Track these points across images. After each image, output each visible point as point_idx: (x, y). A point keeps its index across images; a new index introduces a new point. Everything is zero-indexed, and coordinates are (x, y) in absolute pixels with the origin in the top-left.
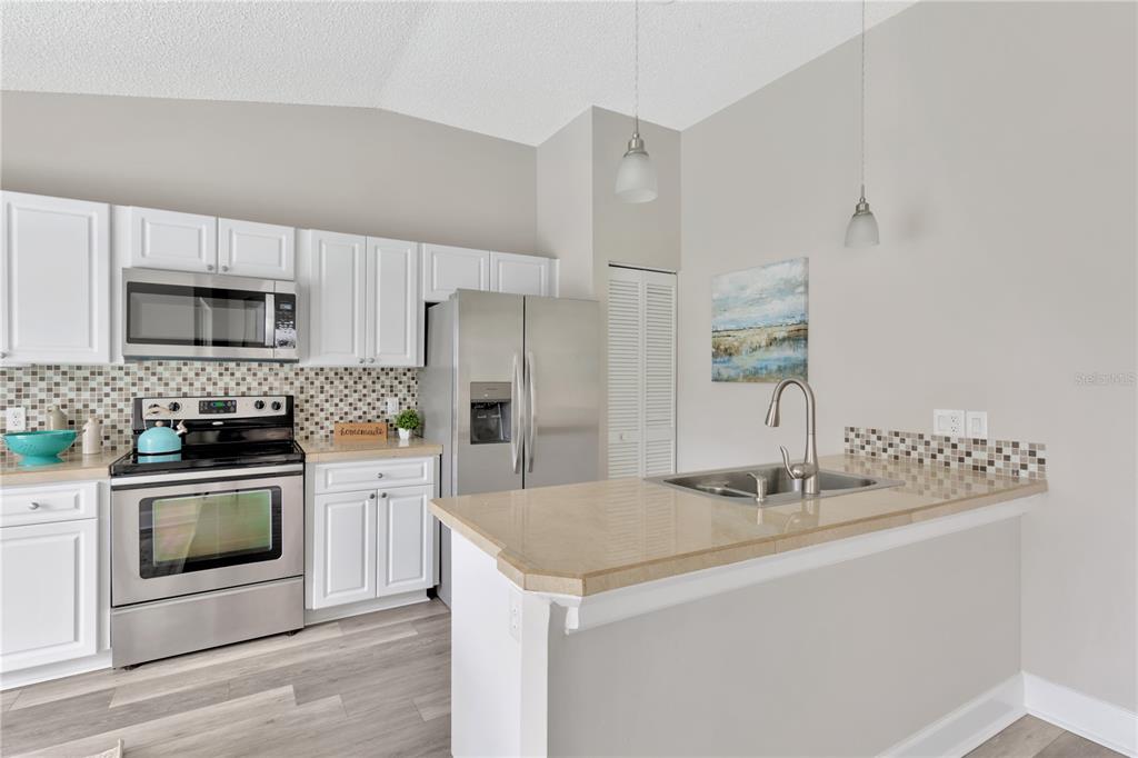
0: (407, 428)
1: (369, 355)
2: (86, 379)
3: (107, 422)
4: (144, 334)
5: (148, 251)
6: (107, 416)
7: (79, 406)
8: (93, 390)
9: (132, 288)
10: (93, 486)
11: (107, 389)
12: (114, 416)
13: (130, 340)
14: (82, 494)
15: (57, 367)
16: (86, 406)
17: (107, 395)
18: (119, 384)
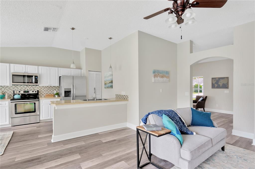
0: (57, 95)
1: (50, 84)
2: (6, 88)
3: (9, 94)
4: (15, 82)
5: (15, 70)
6: (9, 93)
7: (5, 92)
8: (7, 89)
9: (13, 75)
10: (8, 102)
11: (9, 89)
12: (10, 93)
13: (13, 82)
14: (7, 103)
15: (1, 86)
16: (6, 92)
17: (9, 90)
18: (11, 88)
